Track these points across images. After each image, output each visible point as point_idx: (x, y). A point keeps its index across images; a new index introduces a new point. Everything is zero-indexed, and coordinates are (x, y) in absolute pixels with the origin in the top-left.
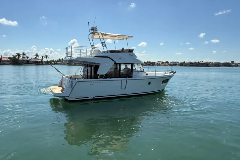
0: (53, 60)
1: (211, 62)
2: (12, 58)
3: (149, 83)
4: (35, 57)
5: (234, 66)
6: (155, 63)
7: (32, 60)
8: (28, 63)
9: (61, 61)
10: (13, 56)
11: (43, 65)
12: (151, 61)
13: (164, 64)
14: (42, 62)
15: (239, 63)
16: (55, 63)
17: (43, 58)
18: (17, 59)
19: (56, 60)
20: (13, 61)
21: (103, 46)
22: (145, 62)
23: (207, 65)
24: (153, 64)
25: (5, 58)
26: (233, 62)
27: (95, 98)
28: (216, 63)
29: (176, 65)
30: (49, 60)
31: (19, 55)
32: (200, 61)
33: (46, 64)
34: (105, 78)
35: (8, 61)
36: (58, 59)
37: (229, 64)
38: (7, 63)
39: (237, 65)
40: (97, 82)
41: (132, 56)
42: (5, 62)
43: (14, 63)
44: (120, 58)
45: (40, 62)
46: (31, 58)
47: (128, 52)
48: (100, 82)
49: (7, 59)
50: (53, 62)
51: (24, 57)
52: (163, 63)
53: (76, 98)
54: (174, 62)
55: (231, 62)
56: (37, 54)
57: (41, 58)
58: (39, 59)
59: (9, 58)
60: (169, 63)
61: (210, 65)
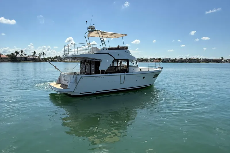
0: (50, 57)
1: (202, 58)
2: (10, 55)
3: (144, 78)
4: (33, 54)
5: (224, 62)
6: (148, 59)
7: (30, 57)
8: (26, 60)
9: (57, 58)
10: (11, 53)
11: (41, 61)
12: (144, 58)
13: (156, 61)
14: (39, 59)
15: (228, 60)
16: (52, 60)
17: (40, 55)
18: (15, 56)
19: (53, 57)
20: (11, 59)
21: (102, 44)
22: (138, 59)
23: (198, 61)
24: (146, 60)
25: (4, 55)
26: (222, 58)
27: (97, 92)
28: (207, 59)
29: (168, 61)
30: (46, 57)
31: (17, 53)
32: (191, 58)
33: (43, 61)
34: (106, 73)
35: (7, 59)
36: (55, 56)
37: (218, 60)
38: (6, 60)
39: (226, 61)
40: (99, 77)
41: (127, 53)
42: (4, 59)
43: (12, 60)
44: (119, 55)
45: (37, 59)
46: (29, 55)
47: (124, 49)
48: (101, 77)
49: (6, 56)
50: (50, 59)
51: (22, 55)
52: (155, 59)
53: (80, 93)
54: (166, 59)
55: (220, 59)
56: (35, 51)
57: (38, 56)
58: (36, 56)
59: (8, 55)
60: (161, 59)
61: (200, 61)
